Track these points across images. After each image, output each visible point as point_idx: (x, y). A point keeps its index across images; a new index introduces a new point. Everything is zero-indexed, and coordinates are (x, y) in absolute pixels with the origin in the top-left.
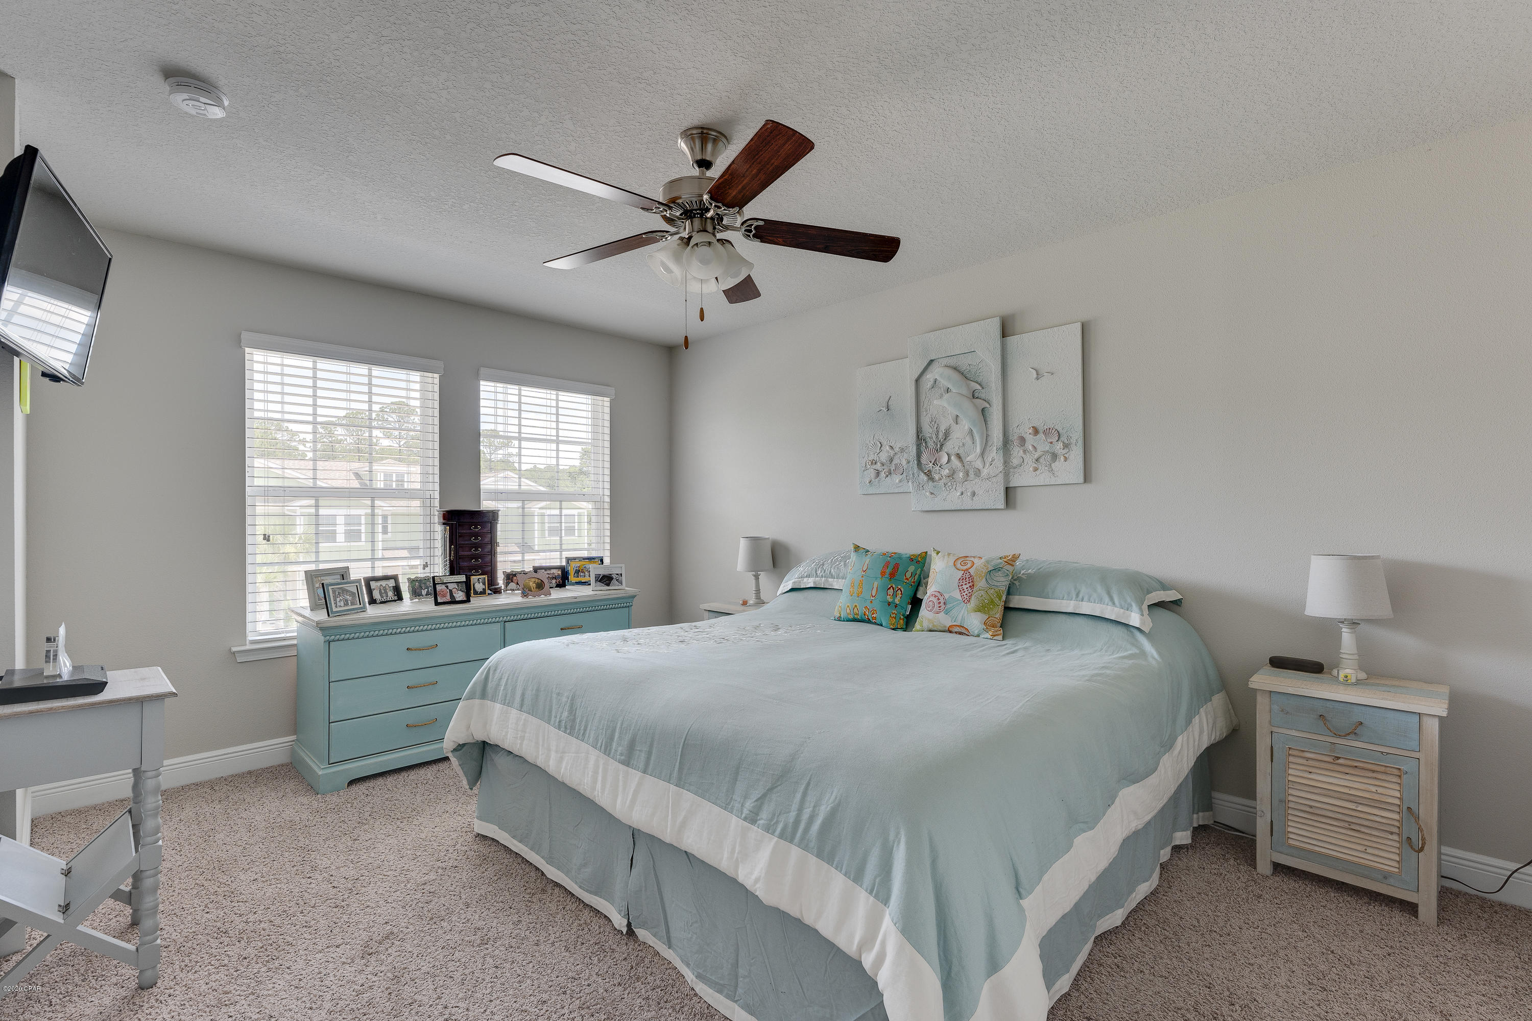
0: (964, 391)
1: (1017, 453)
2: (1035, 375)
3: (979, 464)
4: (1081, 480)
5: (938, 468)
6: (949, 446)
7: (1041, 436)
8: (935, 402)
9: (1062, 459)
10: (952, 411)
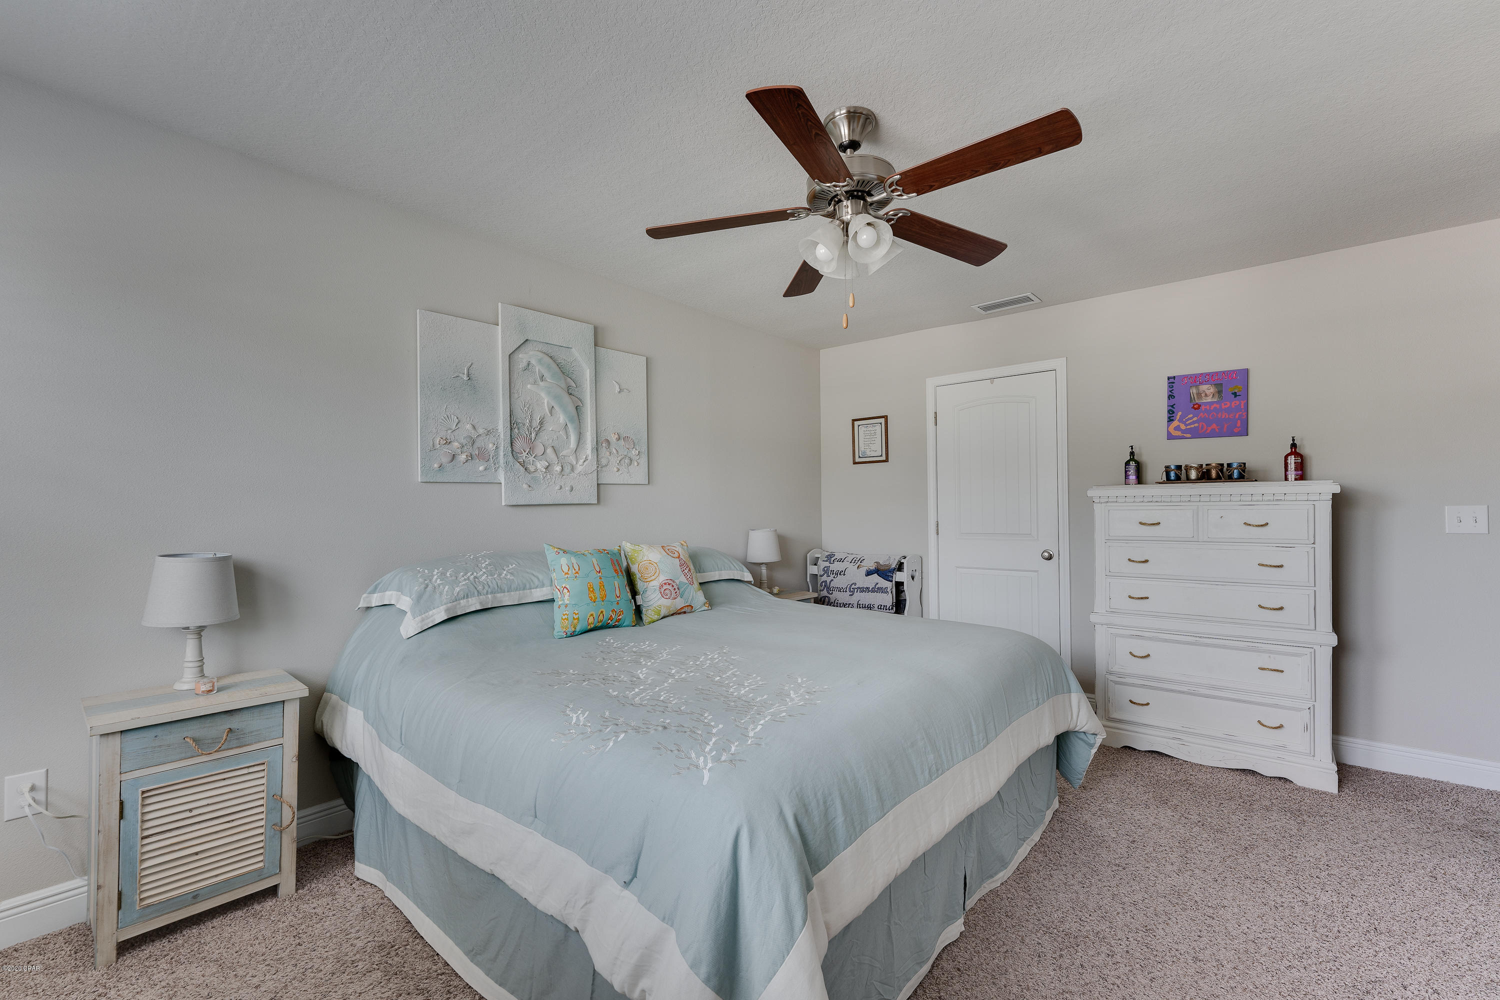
0: (564, 385)
1: (604, 452)
2: (617, 389)
3: (572, 459)
4: (647, 483)
5: (531, 458)
6: (545, 436)
7: (622, 442)
8: (529, 386)
9: (636, 464)
10: (546, 400)
